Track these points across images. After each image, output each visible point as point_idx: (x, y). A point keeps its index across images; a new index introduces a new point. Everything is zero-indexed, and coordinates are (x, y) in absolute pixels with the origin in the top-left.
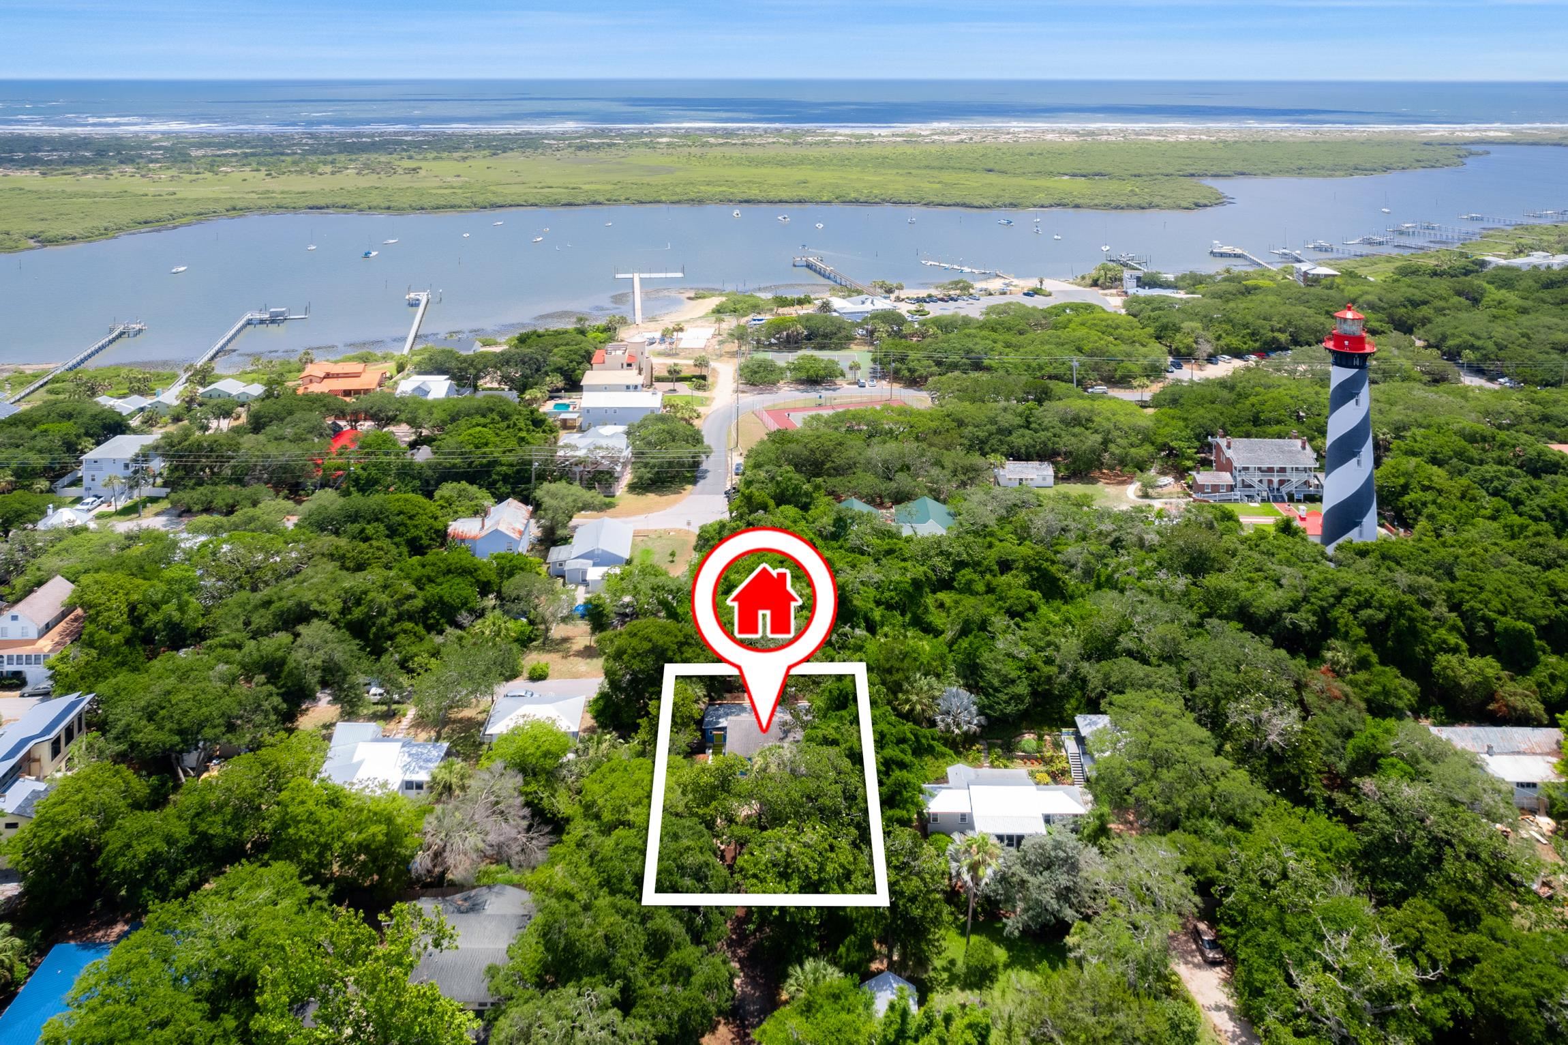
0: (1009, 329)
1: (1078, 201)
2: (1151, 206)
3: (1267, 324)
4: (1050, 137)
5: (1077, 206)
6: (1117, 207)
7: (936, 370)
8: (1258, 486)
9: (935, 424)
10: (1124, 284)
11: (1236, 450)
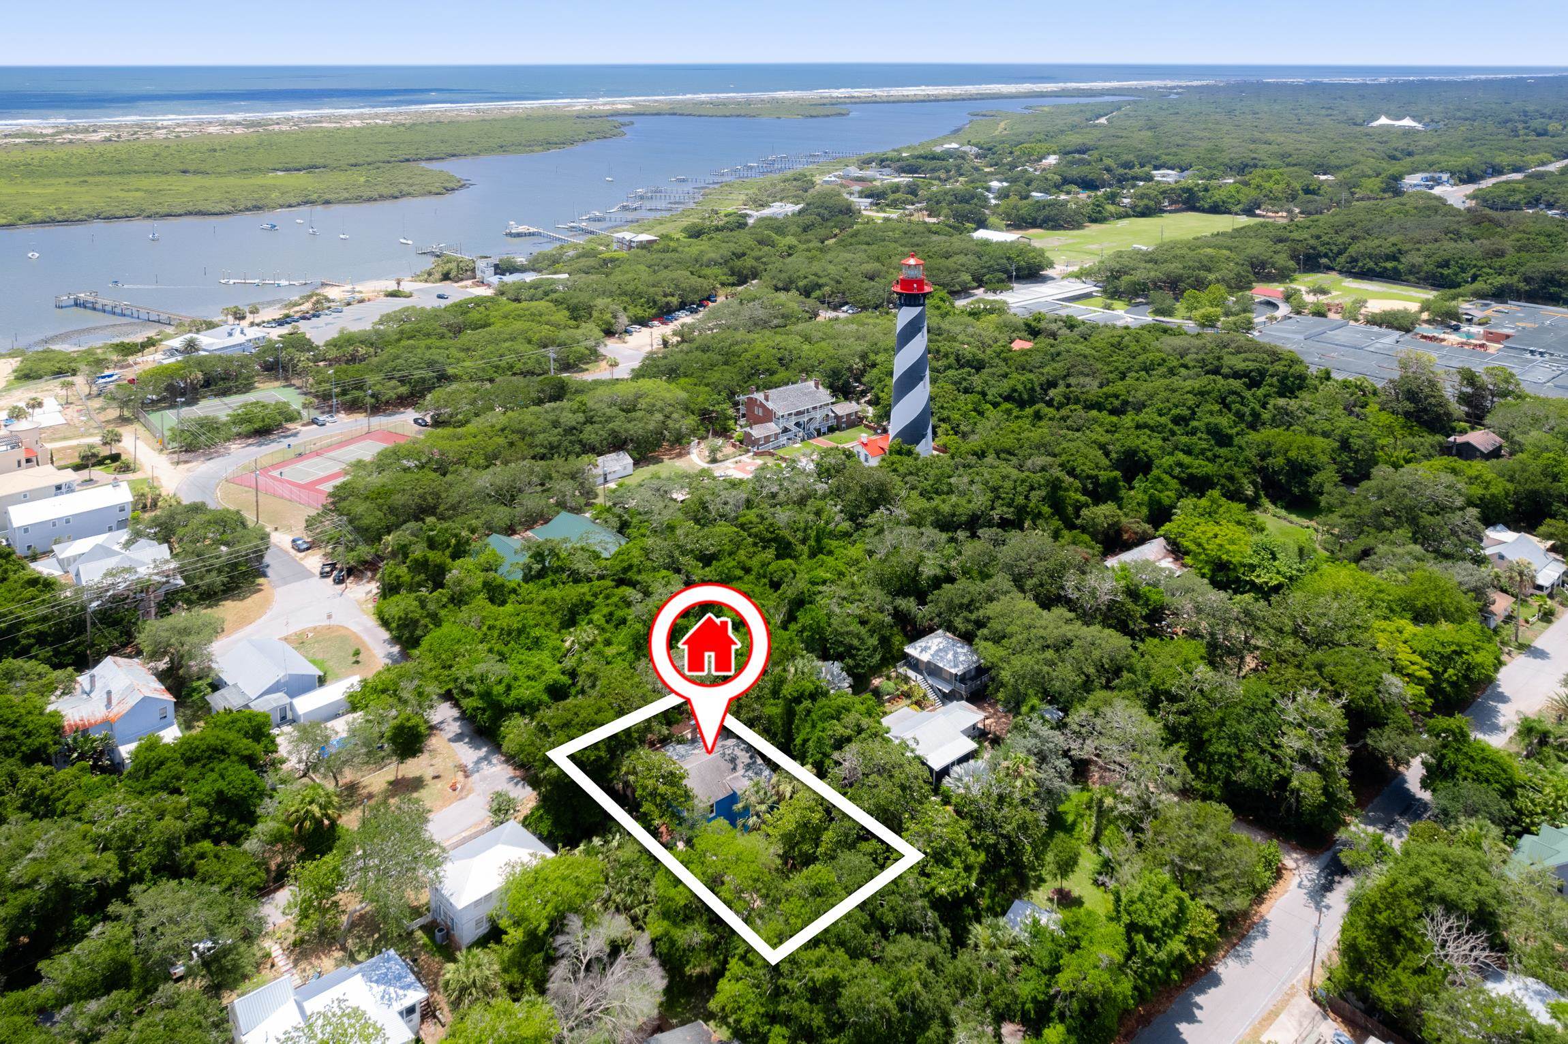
0: (428, 335)
1: (327, 197)
2: (403, 195)
3: (659, 290)
4: (212, 129)
5: (327, 202)
6: (370, 199)
7: (403, 390)
8: (794, 429)
9: (501, 440)
10: (479, 274)
11: (774, 401)
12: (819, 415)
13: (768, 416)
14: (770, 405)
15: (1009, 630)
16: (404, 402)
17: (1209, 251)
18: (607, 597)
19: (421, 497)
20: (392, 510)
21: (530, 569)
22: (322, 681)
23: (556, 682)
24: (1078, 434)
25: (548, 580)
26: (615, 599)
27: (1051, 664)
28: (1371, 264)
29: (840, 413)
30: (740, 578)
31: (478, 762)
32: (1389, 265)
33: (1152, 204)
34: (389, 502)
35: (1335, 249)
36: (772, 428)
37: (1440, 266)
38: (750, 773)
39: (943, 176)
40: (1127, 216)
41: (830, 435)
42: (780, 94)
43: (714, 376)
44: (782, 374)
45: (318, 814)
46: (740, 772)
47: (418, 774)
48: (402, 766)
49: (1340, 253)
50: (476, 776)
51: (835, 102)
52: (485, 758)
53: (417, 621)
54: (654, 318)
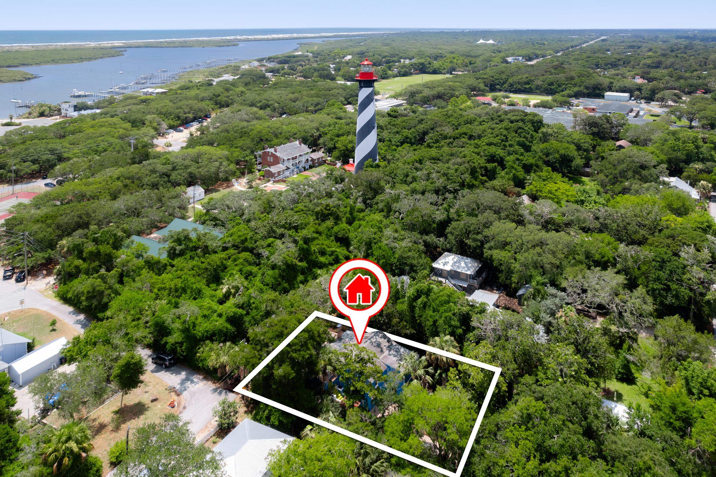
3: (181, 111)
7: (36, 167)
8: (292, 167)
9: (119, 183)
10: (63, 112)
11: (280, 152)
12: (303, 159)
13: (277, 161)
14: (278, 154)
15: (508, 240)
16: (33, 176)
17: (450, 83)
18: (235, 260)
19: (80, 217)
20: (58, 227)
21: (175, 250)
22: (30, 348)
23: (235, 313)
24: (463, 149)
25: (188, 256)
26: (241, 260)
27: (539, 255)
28: (519, 87)
29: (314, 157)
30: (317, 238)
31: (183, 382)
32: (527, 86)
33: (407, 70)
34: (56, 222)
35: (502, 81)
36: (280, 167)
37: (549, 85)
38: (392, 352)
39: (303, 63)
40: (397, 76)
41: (311, 170)
42: (200, 39)
43: (240, 143)
44: (275, 141)
45: (76, 449)
46: (386, 352)
47: (136, 401)
48: (126, 397)
49: (505, 83)
50: (185, 393)
51: (229, 41)
52: (187, 379)
53: (103, 292)
54: (180, 125)
